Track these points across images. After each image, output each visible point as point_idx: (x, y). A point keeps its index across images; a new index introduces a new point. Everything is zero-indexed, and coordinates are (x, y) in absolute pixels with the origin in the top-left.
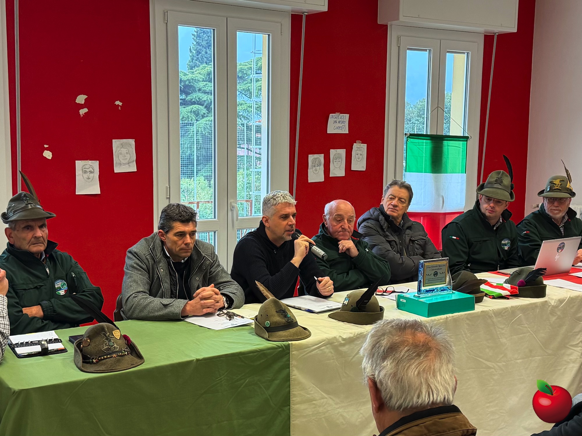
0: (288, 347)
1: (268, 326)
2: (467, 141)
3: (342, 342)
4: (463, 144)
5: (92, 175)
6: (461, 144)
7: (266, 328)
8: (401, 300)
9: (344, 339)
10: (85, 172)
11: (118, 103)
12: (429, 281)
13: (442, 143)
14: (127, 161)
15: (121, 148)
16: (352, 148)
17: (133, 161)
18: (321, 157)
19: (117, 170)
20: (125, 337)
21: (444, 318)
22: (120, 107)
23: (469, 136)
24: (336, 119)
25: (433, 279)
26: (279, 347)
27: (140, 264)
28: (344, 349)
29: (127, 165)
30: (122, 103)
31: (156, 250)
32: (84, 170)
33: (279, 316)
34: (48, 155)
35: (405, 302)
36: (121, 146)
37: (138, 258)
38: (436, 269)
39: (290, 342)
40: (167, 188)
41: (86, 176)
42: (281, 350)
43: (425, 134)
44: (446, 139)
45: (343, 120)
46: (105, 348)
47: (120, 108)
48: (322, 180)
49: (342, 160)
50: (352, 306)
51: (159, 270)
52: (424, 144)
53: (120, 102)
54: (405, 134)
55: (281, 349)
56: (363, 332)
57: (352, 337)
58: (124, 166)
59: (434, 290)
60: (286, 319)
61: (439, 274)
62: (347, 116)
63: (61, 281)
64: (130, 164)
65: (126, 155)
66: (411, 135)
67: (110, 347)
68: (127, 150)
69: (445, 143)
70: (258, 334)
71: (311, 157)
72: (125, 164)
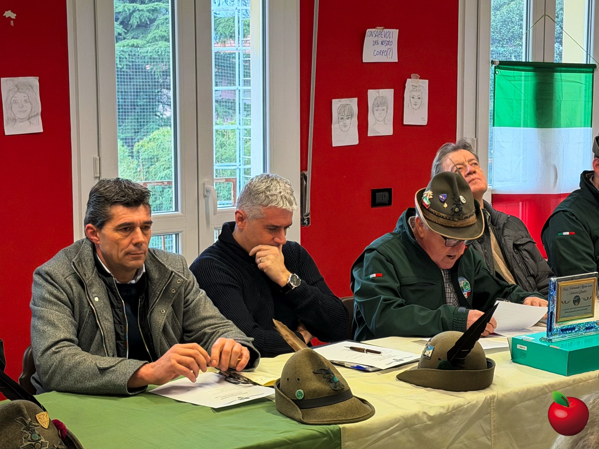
0: (338, 434)
1: (301, 398)
2: (593, 72)
3: (429, 423)
4: (586, 77)
6: (582, 77)
7: (297, 402)
8: (518, 346)
9: (430, 418)
11: (9, 14)
12: (566, 312)
13: (552, 77)
14: (24, 115)
15: (16, 92)
16: (404, 87)
17: (37, 114)
18: (353, 103)
19: (9, 130)
20: (57, 424)
21: (594, 376)
22: (12, 21)
23: (597, 64)
24: (376, 39)
25: (572, 310)
26: (323, 435)
28: (430, 435)
29: (27, 123)
30: (15, 15)
31: (84, 266)
33: (319, 381)
35: (526, 349)
36: (16, 89)
37: (53, 282)
38: (577, 293)
39: (341, 426)
40: (95, 159)
42: (326, 440)
43: (524, 60)
44: (559, 69)
45: (388, 39)
46: (25, 444)
47: (12, 23)
48: (356, 142)
49: (387, 108)
50: (439, 359)
51: (92, 300)
52: (523, 78)
53: (12, 13)
54: (492, 61)
55: (326, 438)
56: (462, 403)
57: (446, 414)
58: (21, 124)
59: (574, 328)
60: (331, 385)
61: (582, 300)
62: (395, 33)
64: (31, 120)
65: (24, 104)
66: (502, 63)
67: (33, 443)
68: (26, 95)
69: (558, 76)
70: (283, 412)
71: (336, 104)
72: (22, 120)
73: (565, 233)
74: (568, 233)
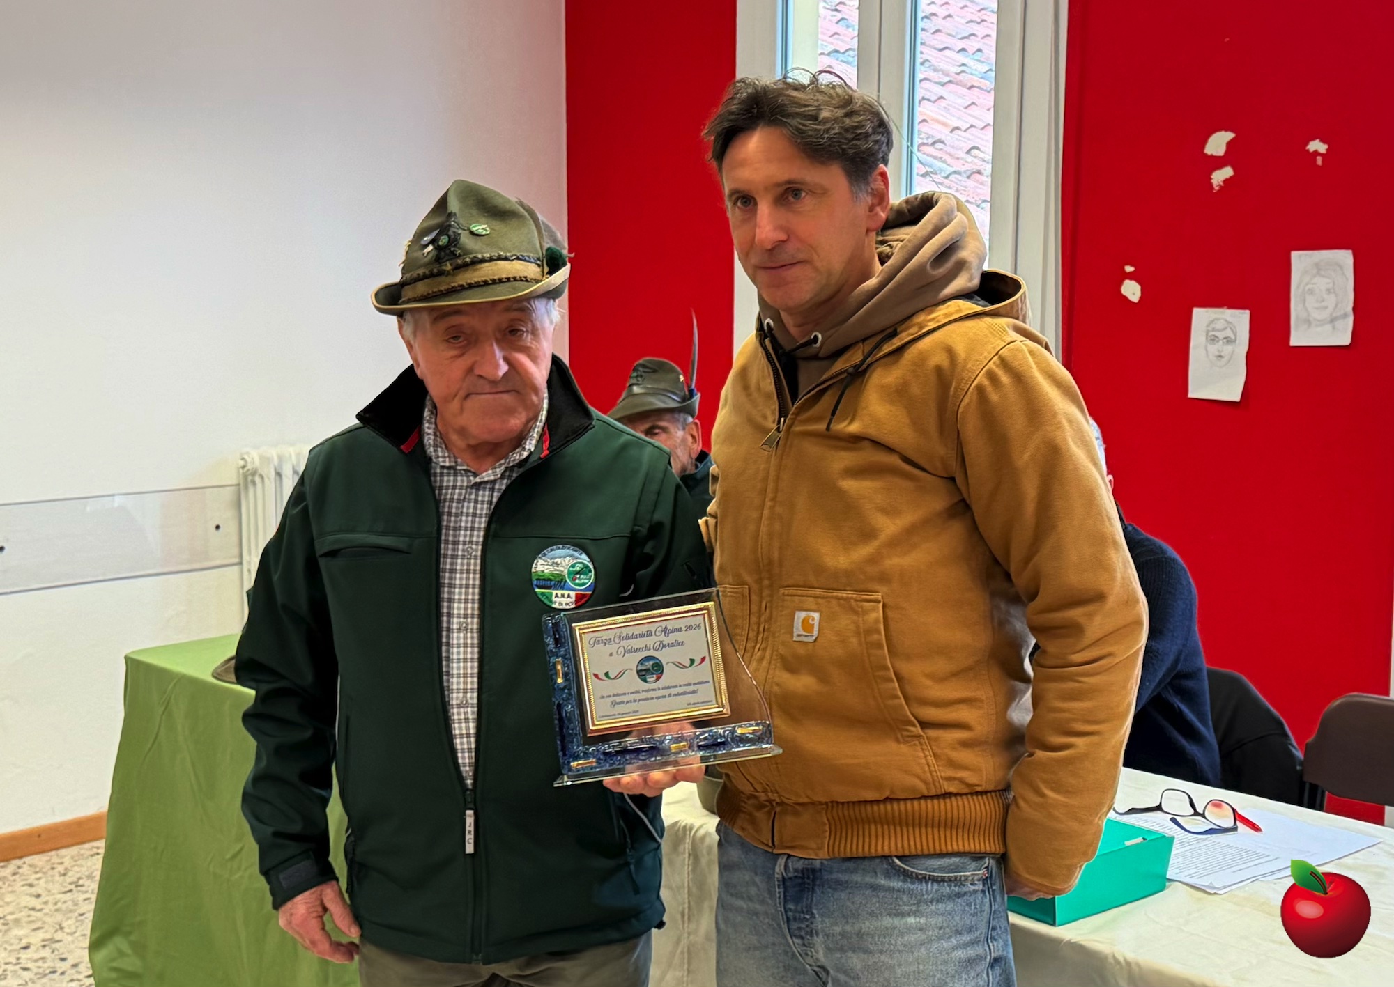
5: (1229, 348)
10: (1214, 339)
11: (1317, 146)
14: (1325, 315)
15: (1315, 276)
17: (1345, 315)
19: (1299, 337)
22: (1320, 158)
29: (1328, 327)
30: (1326, 147)
32: (1211, 333)
34: (1131, 291)
36: (1315, 271)
41: (1213, 349)
47: (1319, 161)
53: (1321, 145)
58: (1317, 329)
64: (1337, 324)
65: (1325, 296)
68: (1328, 280)
72: (1321, 323)
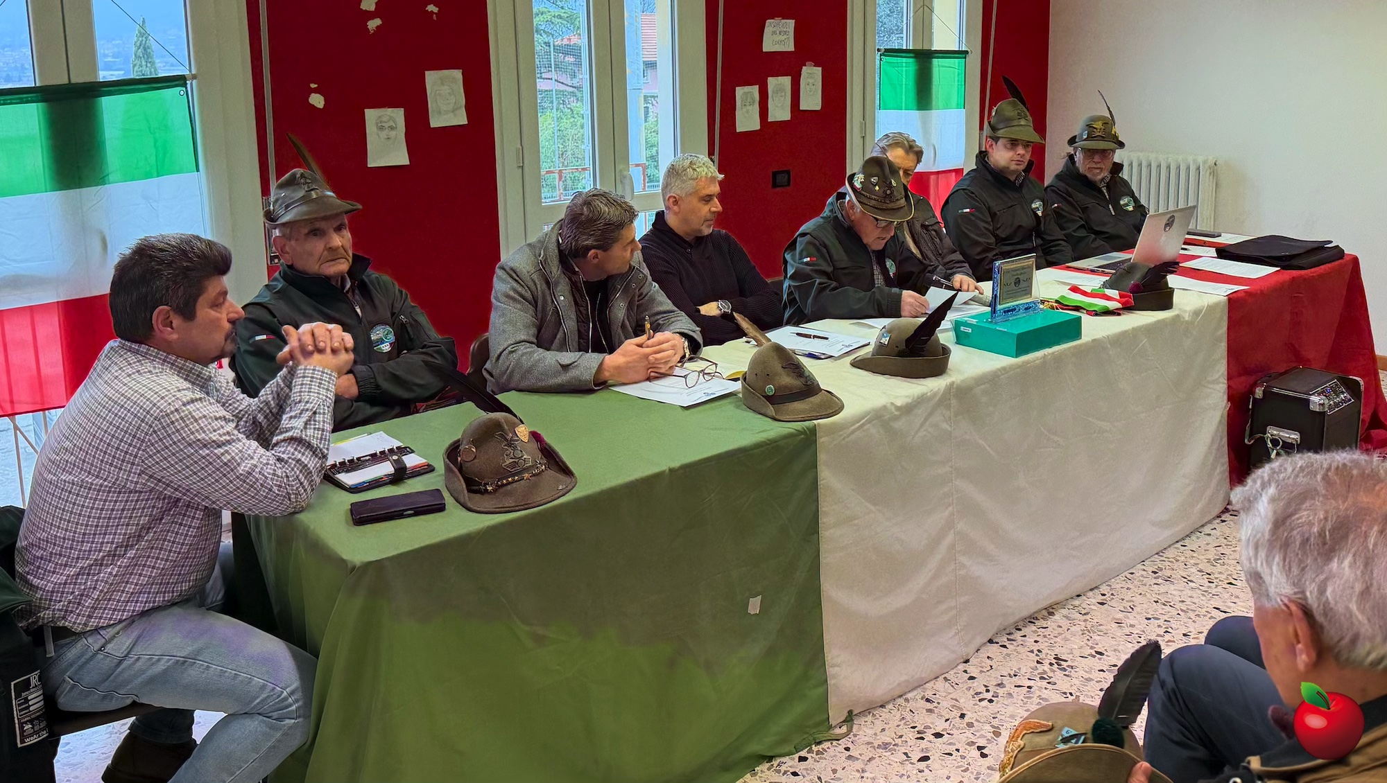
0: (813, 431)
1: (771, 394)
2: (965, 58)
3: (896, 413)
4: (959, 63)
5: (393, 133)
6: (956, 63)
7: (769, 398)
8: (962, 328)
9: (898, 408)
10: (381, 128)
11: (431, 8)
12: (1008, 294)
13: (930, 63)
14: (451, 106)
16: (801, 74)
17: (461, 107)
18: (755, 90)
19: (435, 122)
20: (535, 436)
21: (1041, 356)
22: (434, 15)
23: (969, 50)
24: (775, 29)
25: (1014, 291)
26: (800, 432)
27: (520, 289)
28: (897, 425)
29: (452, 115)
30: (438, 9)
31: (550, 262)
32: (379, 125)
33: (788, 375)
34: (317, 100)
35: (970, 331)
36: (440, 83)
37: (517, 278)
38: (1017, 275)
39: (815, 422)
40: (517, 150)
41: (383, 134)
42: (803, 438)
43: (905, 48)
44: (936, 55)
45: (785, 30)
46: (508, 462)
47: (435, 17)
48: (757, 127)
49: (785, 94)
50: (897, 347)
51: (557, 298)
52: (904, 65)
53: (434, 7)
54: (878, 49)
55: (802, 436)
56: (925, 391)
57: (911, 403)
58: (445, 116)
59: (1015, 309)
60: (802, 380)
61: (1021, 281)
62: (791, 23)
63: (383, 327)
64: (457, 112)
65: (449, 97)
66: (886, 50)
67: (516, 460)
68: (450, 88)
69: (935, 62)
70: (754, 408)
71: (740, 92)
72: (447, 112)
73: (965, 211)
74: (968, 210)
